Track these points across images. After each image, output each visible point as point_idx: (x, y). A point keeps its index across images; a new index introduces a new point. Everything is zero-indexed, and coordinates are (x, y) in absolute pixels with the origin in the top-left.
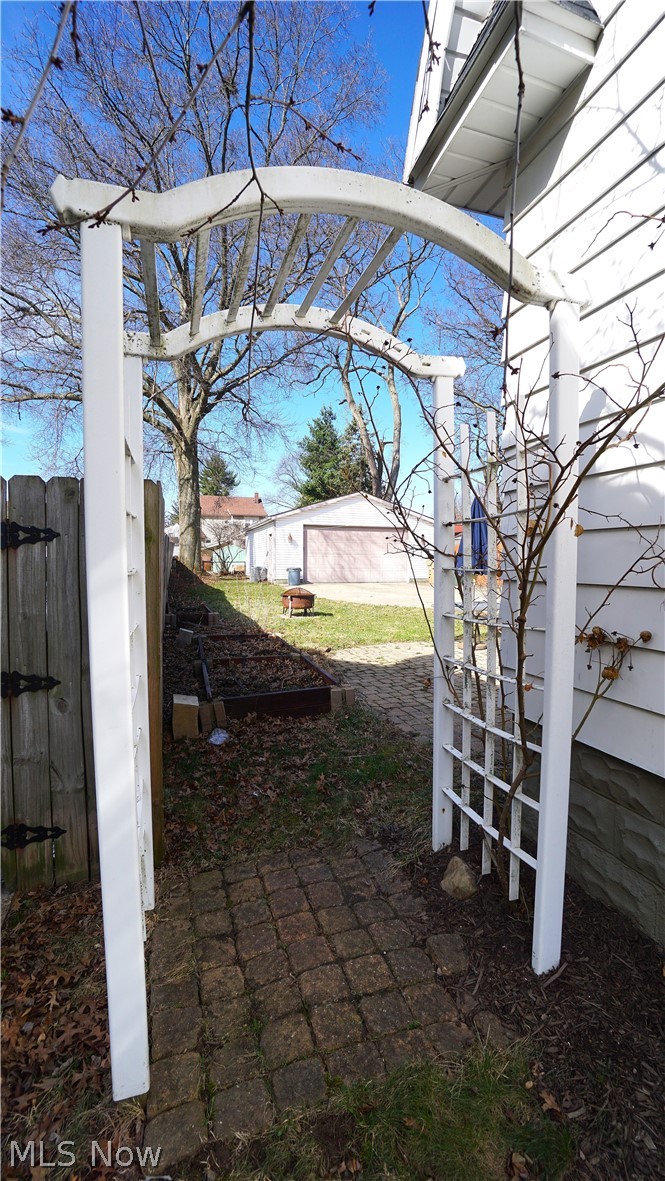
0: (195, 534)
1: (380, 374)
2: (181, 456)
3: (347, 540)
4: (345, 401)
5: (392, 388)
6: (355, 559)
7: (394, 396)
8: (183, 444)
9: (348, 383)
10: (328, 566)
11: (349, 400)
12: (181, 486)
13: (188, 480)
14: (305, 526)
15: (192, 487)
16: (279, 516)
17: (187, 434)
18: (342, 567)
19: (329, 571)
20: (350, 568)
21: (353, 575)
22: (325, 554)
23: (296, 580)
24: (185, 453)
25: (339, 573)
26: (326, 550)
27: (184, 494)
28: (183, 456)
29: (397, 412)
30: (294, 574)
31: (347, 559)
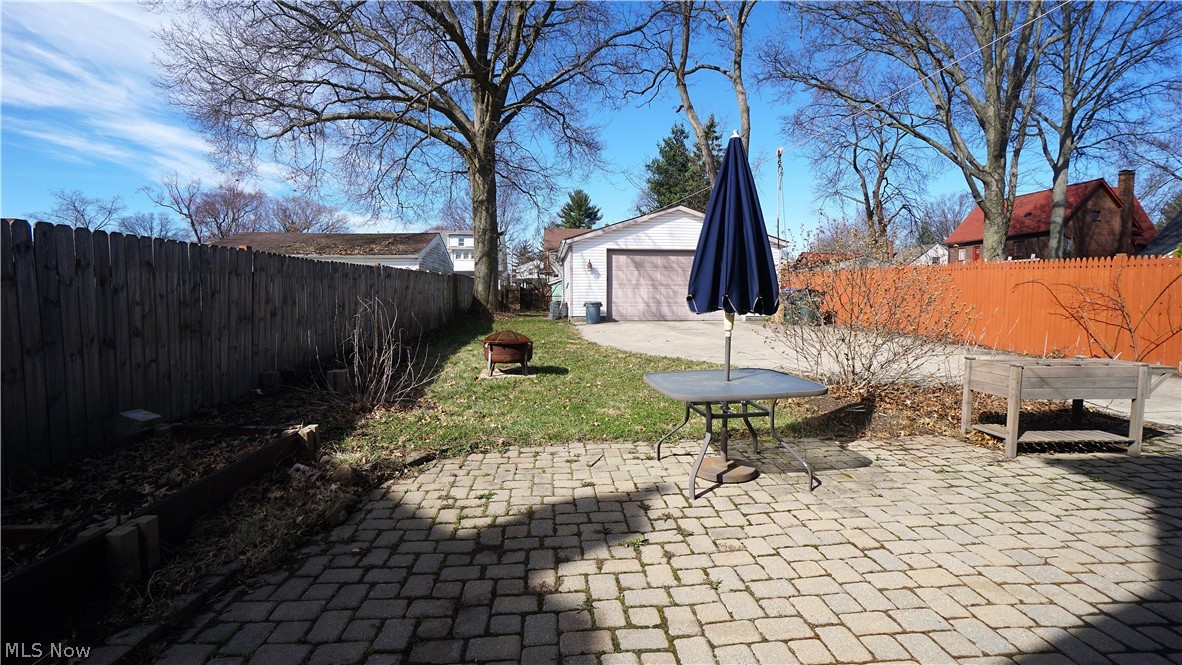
0: (490, 263)
1: (725, 72)
2: (474, 174)
3: (665, 267)
4: (682, 107)
5: (739, 88)
6: (674, 292)
7: (741, 96)
8: (476, 161)
9: (684, 85)
10: (640, 300)
11: (686, 106)
12: (475, 210)
13: (482, 202)
14: (608, 250)
15: (487, 210)
16: (576, 239)
17: (481, 148)
18: (659, 302)
19: (641, 307)
20: (669, 303)
21: (672, 311)
22: (637, 285)
23: (595, 317)
24: (479, 171)
25: (654, 309)
26: (638, 280)
27: (477, 219)
28: (477, 175)
29: (745, 115)
30: (592, 310)
31: (663, 290)
